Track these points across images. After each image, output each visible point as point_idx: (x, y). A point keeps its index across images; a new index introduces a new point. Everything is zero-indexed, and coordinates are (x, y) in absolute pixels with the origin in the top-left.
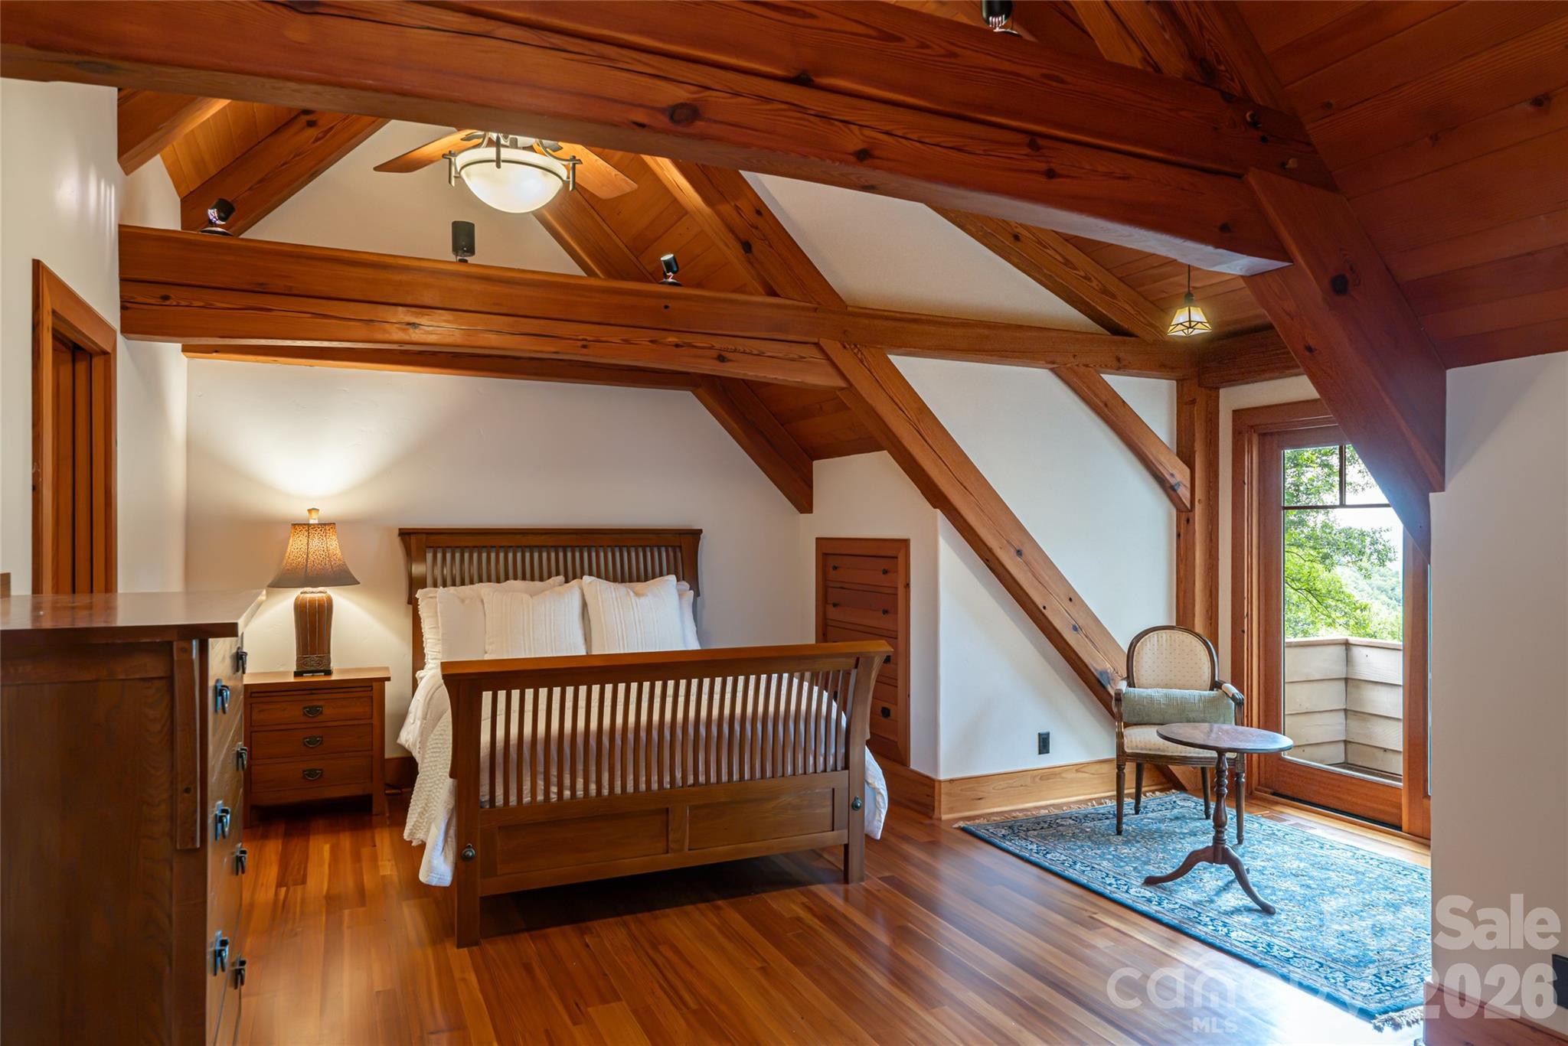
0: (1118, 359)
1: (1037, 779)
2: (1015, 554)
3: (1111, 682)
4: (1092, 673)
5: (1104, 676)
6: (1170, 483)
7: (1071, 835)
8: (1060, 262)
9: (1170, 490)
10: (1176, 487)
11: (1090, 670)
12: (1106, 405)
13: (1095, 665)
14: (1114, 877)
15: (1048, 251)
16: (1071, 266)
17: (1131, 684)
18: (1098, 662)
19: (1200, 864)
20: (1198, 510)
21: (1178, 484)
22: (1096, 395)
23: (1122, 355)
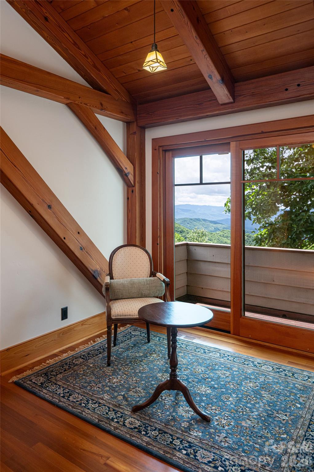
0: (102, 104)
1: (61, 335)
2: (47, 207)
3: (100, 275)
4: (90, 272)
5: (96, 273)
6: (125, 172)
7: (82, 372)
8: (72, 43)
9: (124, 176)
10: (128, 175)
11: (89, 271)
12: (96, 128)
13: (91, 267)
14: (114, 410)
15: (64, 33)
16: (77, 46)
17: (112, 278)
18: (93, 265)
19: (164, 392)
20: (137, 185)
21: (129, 173)
22: (91, 122)
23: (103, 103)
